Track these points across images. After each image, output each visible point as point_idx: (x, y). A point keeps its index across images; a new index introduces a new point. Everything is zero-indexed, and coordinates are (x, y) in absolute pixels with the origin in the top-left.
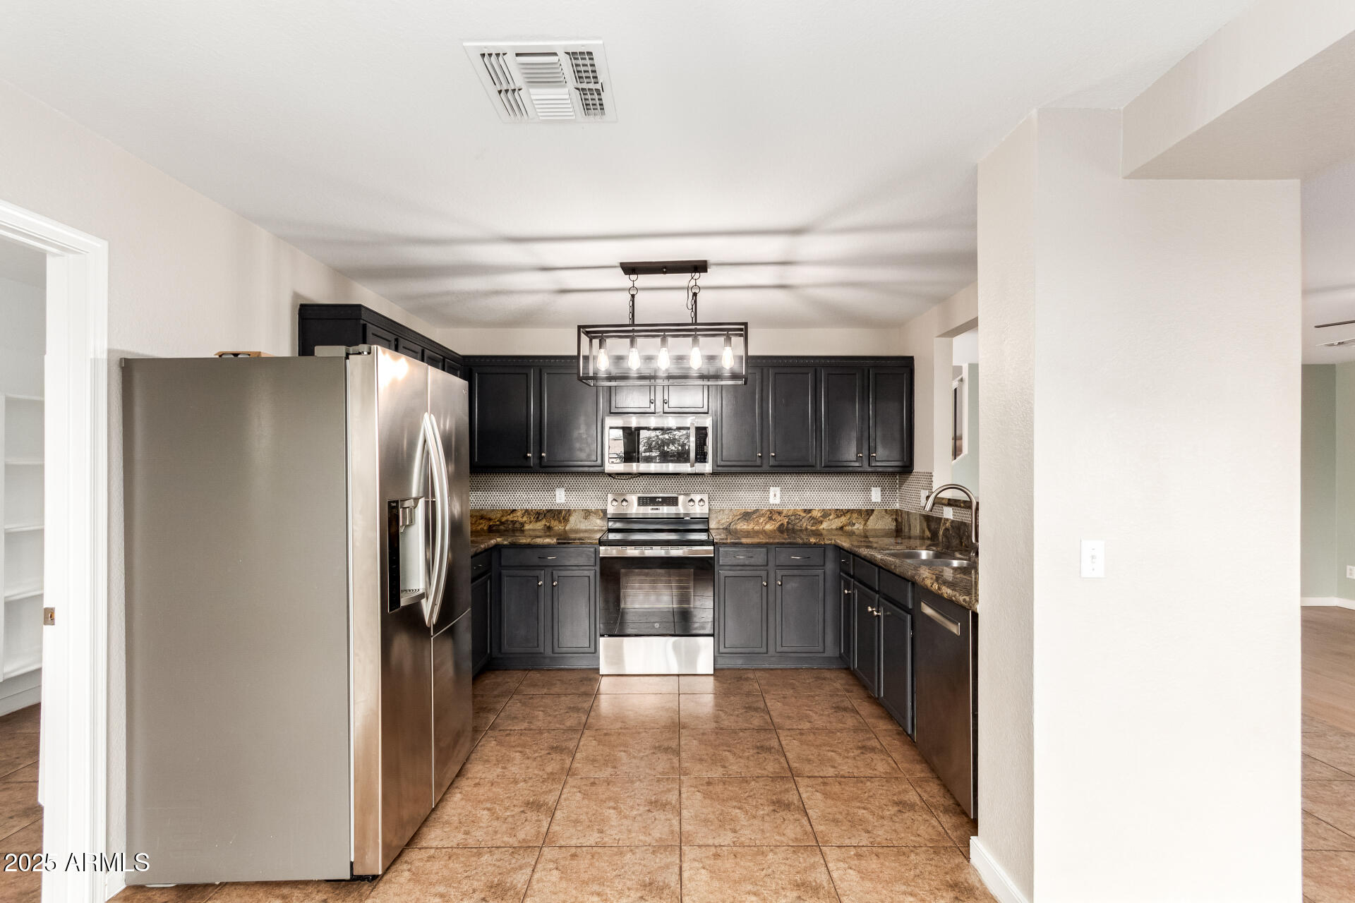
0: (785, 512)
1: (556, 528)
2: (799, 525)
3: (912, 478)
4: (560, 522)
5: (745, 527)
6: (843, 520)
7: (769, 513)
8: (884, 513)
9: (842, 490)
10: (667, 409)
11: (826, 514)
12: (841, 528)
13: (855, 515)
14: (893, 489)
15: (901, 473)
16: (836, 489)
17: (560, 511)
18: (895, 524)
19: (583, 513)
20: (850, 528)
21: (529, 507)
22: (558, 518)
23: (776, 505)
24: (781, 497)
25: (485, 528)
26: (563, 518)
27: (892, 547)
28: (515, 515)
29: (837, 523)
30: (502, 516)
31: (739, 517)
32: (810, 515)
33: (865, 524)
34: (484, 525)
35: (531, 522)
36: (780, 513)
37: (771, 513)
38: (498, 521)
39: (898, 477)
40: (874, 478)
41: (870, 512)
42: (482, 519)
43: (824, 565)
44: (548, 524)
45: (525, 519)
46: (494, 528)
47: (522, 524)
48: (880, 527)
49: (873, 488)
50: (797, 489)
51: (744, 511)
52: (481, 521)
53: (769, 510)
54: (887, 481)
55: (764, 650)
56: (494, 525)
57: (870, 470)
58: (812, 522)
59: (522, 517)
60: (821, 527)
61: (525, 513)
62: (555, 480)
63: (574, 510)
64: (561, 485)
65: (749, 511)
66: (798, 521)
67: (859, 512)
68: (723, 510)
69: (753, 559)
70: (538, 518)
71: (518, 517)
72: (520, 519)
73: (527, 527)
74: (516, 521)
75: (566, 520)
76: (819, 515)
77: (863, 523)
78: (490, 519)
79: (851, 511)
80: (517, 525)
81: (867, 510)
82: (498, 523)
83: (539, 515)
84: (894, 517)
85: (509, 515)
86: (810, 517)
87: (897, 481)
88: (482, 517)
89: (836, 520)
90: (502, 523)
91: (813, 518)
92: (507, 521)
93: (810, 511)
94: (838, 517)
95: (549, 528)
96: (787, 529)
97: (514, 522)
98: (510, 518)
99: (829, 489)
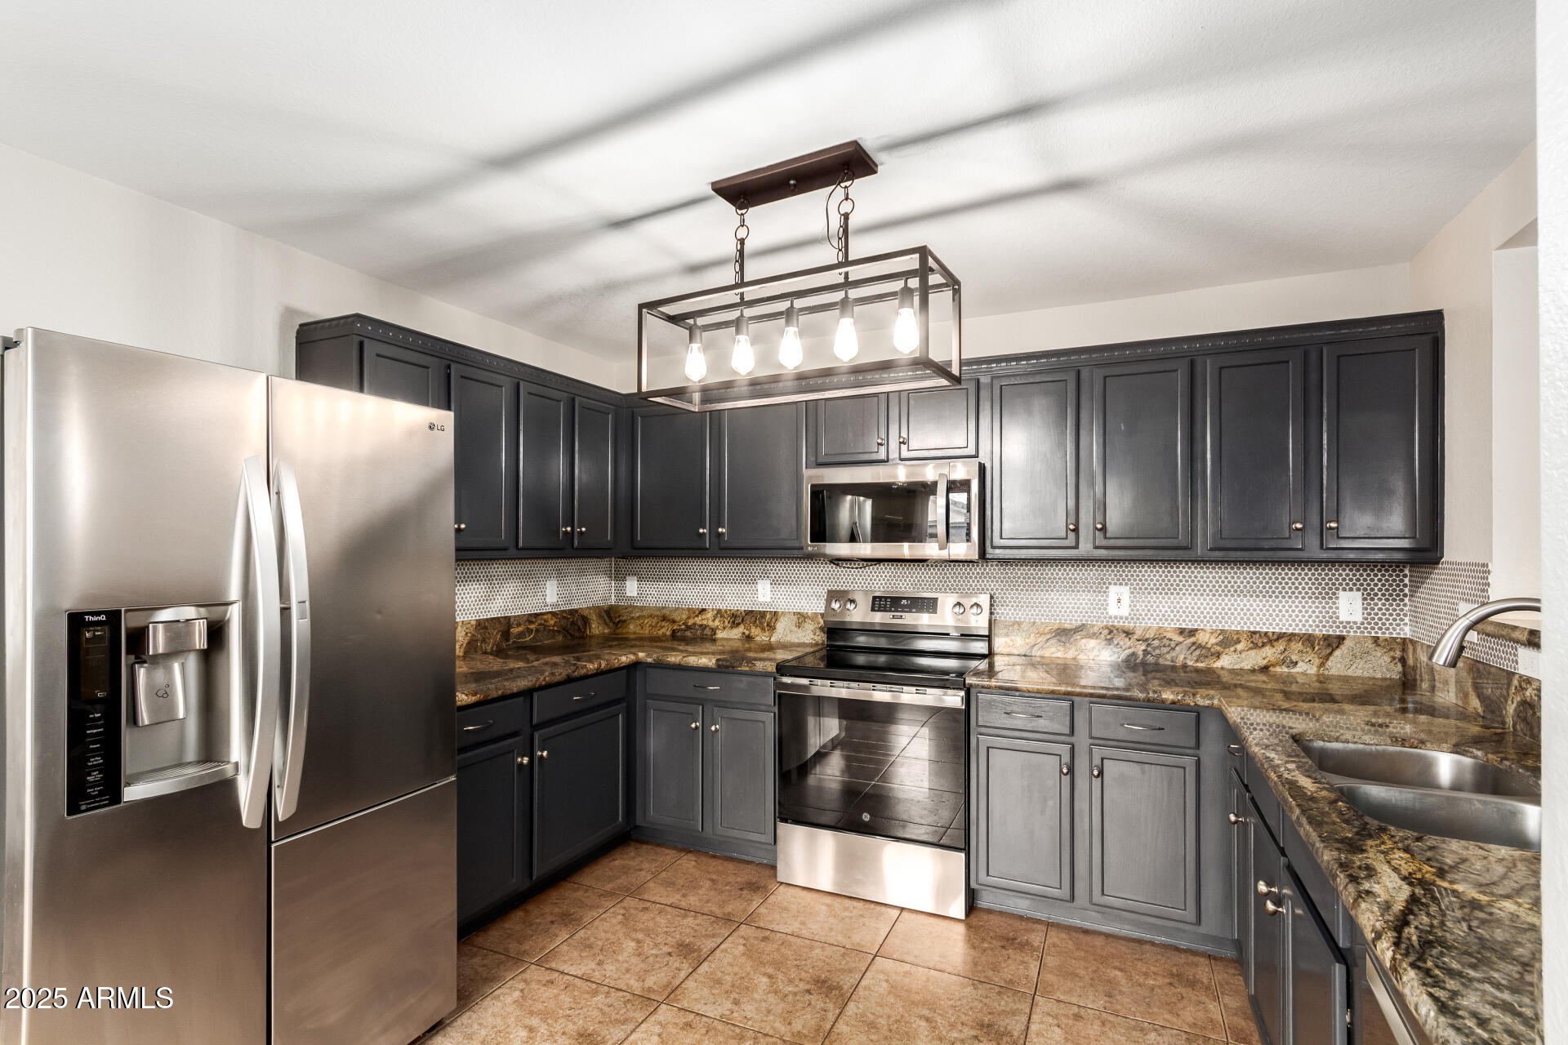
0: (1138, 633)
1: (758, 639)
2: (1168, 657)
3: (1438, 575)
4: (763, 629)
5: (1059, 655)
6: (1269, 654)
7: (1106, 631)
8: (1370, 645)
9: (1268, 594)
10: (905, 454)
11: (1228, 640)
12: (1265, 669)
13: (1297, 646)
14: (1395, 595)
15: (1413, 564)
16: (1253, 593)
17: (763, 614)
18: (1399, 667)
19: (795, 618)
20: (1286, 670)
21: (723, 607)
22: (761, 623)
23: (1121, 618)
24: (1132, 606)
25: (668, 633)
26: (768, 625)
27: (1348, 735)
28: (704, 617)
29: (1253, 659)
30: (688, 618)
31: (1048, 637)
32: (1192, 639)
33: (1322, 665)
34: (666, 630)
35: (724, 628)
36: (1128, 633)
37: (1111, 632)
38: (683, 624)
39: (1407, 571)
40: (1344, 573)
41: (1333, 643)
42: (664, 620)
43: (1198, 746)
44: (747, 633)
45: (717, 623)
46: (679, 634)
47: (714, 631)
48: (1359, 673)
49: (1341, 593)
50: (1166, 589)
51: (1056, 627)
52: (663, 623)
53: (1107, 627)
54: (1377, 579)
55: (1065, 892)
56: (679, 630)
57: (1325, 555)
58: (1197, 652)
59: (713, 621)
60: (1218, 664)
61: (717, 614)
62: (757, 567)
63: (783, 612)
64: (765, 575)
65: (1067, 626)
66: (1165, 650)
67: (1309, 640)
68: (1019, 624)
69: (1041, 721)
70: (734, 622)
71: (708, 619)
72: (711, 623)
73: (720, 635)
74: (706, 626)
75: (771, 628)
76: (1213, 640)
77: (1317, 662)
78: (674, 622)
79: (1291, 637)
80: (708, 632)
81: (1326, 638)
82: (683, 627)
83: (736, 619)
84: (1398, 654)
85: (697, 616)
86: (1194, 644)
87: (1407, 581)
88: (664, 618)
89: (1253, 653)
90: (688, 628)
91: (1200, 646)
92: (695, 624)
93: (1192, 632)
94: (1256, 646)
95: (749, 638)
96: (1144, 664)
97: (701, 626)
98: (698, 620)
99: (1238, 592)
